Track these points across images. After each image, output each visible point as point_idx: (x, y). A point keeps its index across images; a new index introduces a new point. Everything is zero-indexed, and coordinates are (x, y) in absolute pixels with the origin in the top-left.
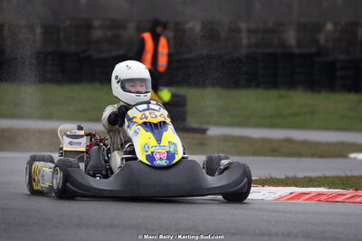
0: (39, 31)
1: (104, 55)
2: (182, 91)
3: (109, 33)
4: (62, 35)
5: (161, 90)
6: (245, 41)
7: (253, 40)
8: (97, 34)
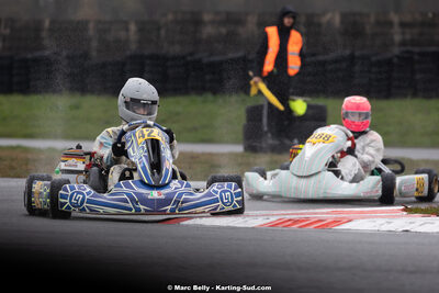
0: (133, 27)
1: (217, 58)
2: (320, 102)
3: (223, 30)
4: (163, 32)
5: (294, 100)
6: (397, 38)
7: (408, 37)
8: (208, 31)
